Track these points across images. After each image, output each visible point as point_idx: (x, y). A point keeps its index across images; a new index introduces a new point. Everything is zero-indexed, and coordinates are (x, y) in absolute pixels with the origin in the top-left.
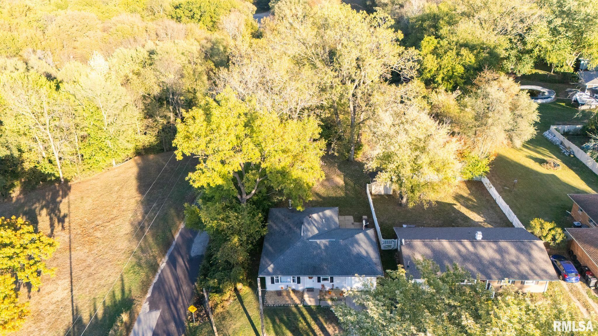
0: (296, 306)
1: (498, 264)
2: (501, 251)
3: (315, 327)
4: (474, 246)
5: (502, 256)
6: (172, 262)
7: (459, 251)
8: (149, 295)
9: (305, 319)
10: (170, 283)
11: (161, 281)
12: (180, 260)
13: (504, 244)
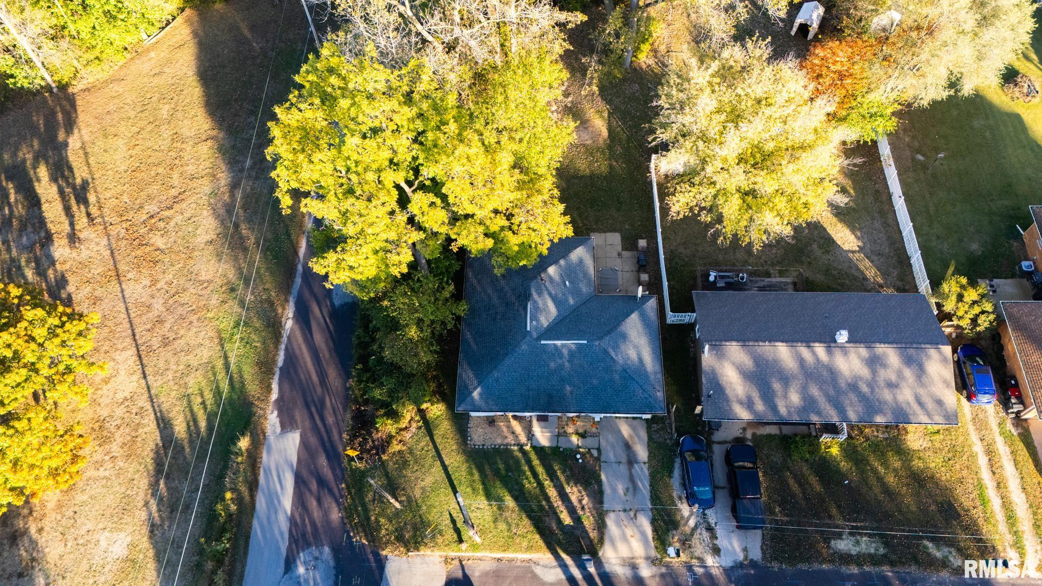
0: (521, 447)
3: (552, 493)
5: (874, 372)
6: (303, 316)
8: (274, 396)
9: (535, 475)
10: (306, 366)
11: (291, 359)
12: (316, 309)
13: (882, 349)
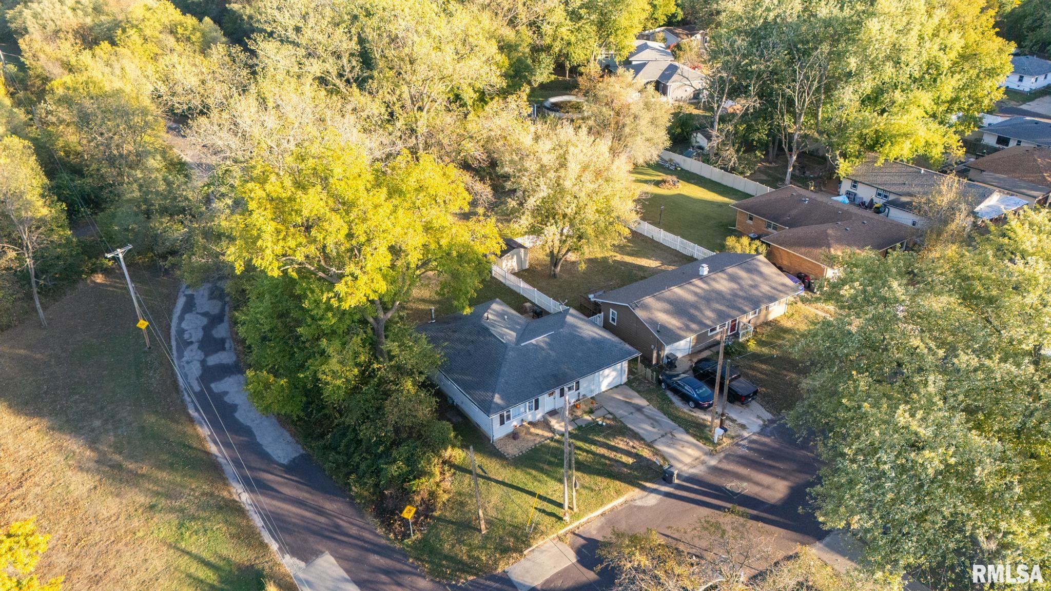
1: (741, 293)
2: (733, 278)
3: (602, 451)
4: (705, 282)
7: (696, 294)
8: (274, 546)
13: (731, 270)
